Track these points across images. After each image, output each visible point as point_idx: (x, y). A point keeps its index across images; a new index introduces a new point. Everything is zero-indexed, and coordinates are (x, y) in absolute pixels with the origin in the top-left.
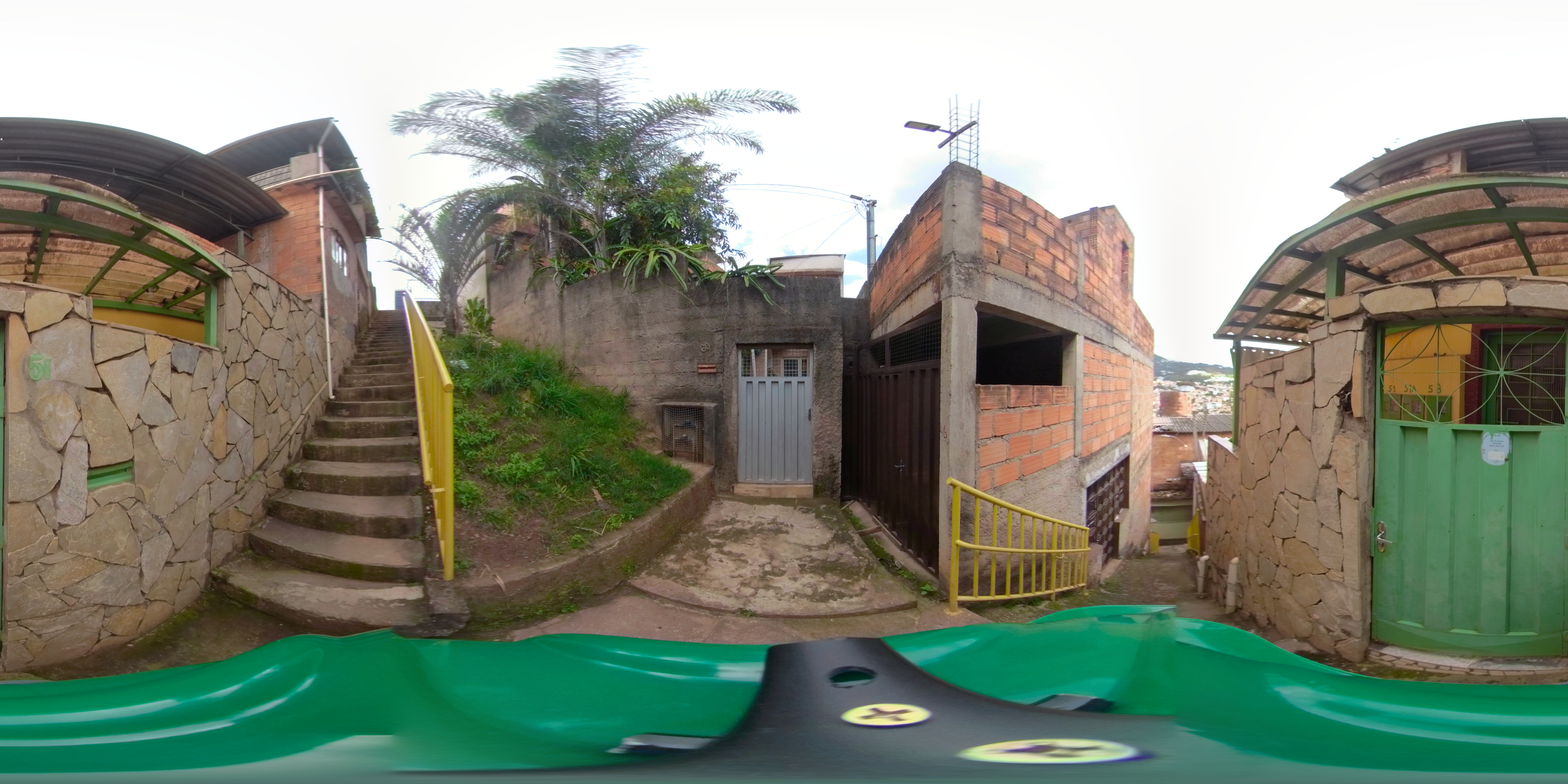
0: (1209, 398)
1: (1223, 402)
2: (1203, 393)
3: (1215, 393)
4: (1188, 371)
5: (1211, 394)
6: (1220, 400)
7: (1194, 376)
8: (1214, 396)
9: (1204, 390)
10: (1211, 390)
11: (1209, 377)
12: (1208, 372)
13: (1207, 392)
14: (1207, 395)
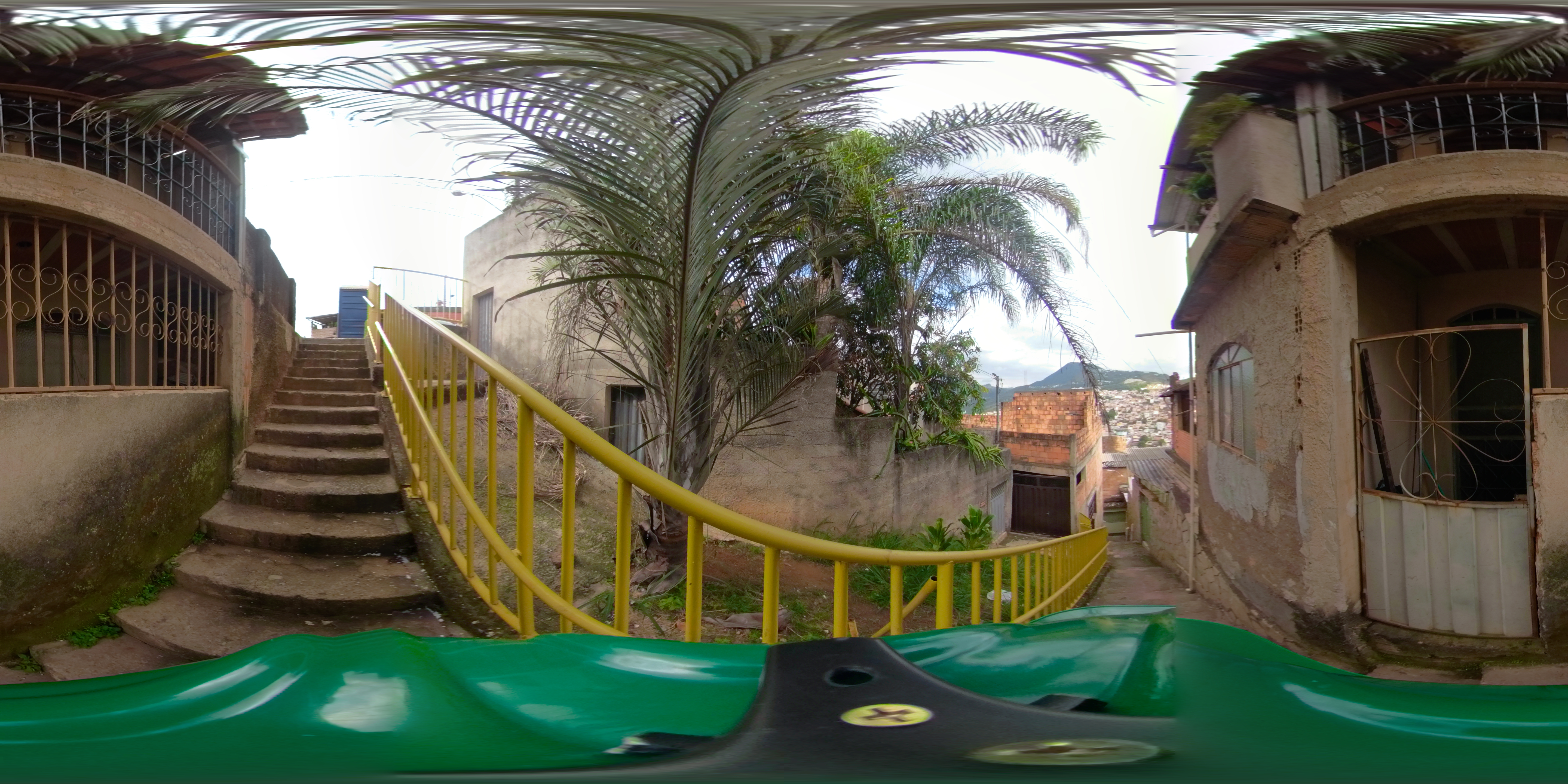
0: (1146, 407)
1: (1160, 410)
2: (1140, 401)
3: (1152, 401)
4: (1124, 380)
5: (1148, 402)
6: (1157, 408)
7: (1130, 384)
8: (1151, 404)
9: (1141, 398)
10: (1148, 398)
11: (1146, 386)
12: (1144, 380)
13: (1144, 401)
14: (1144, 403)
